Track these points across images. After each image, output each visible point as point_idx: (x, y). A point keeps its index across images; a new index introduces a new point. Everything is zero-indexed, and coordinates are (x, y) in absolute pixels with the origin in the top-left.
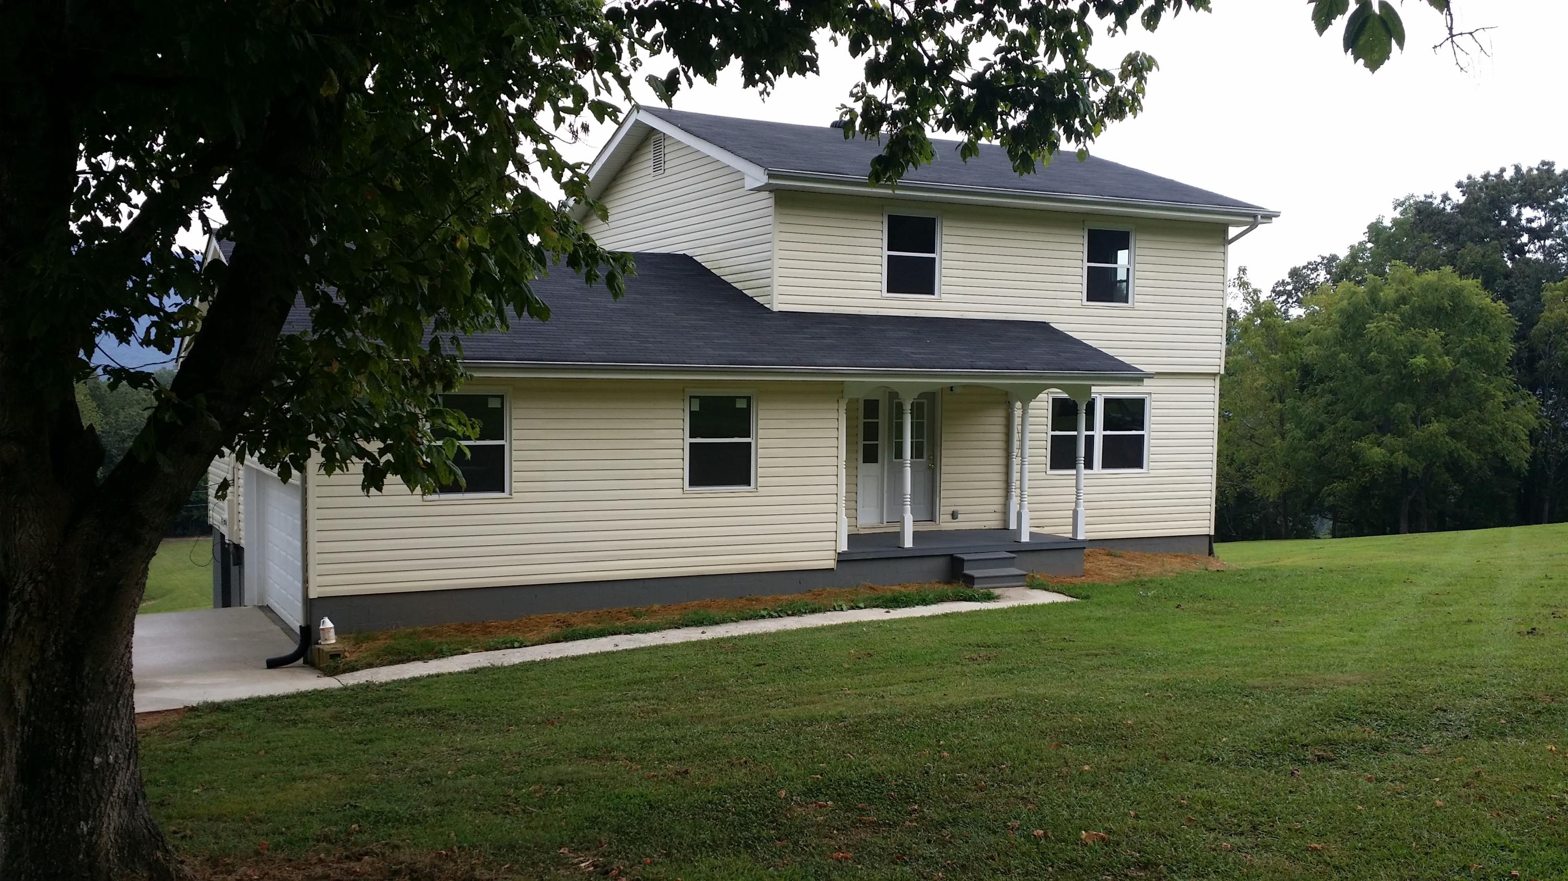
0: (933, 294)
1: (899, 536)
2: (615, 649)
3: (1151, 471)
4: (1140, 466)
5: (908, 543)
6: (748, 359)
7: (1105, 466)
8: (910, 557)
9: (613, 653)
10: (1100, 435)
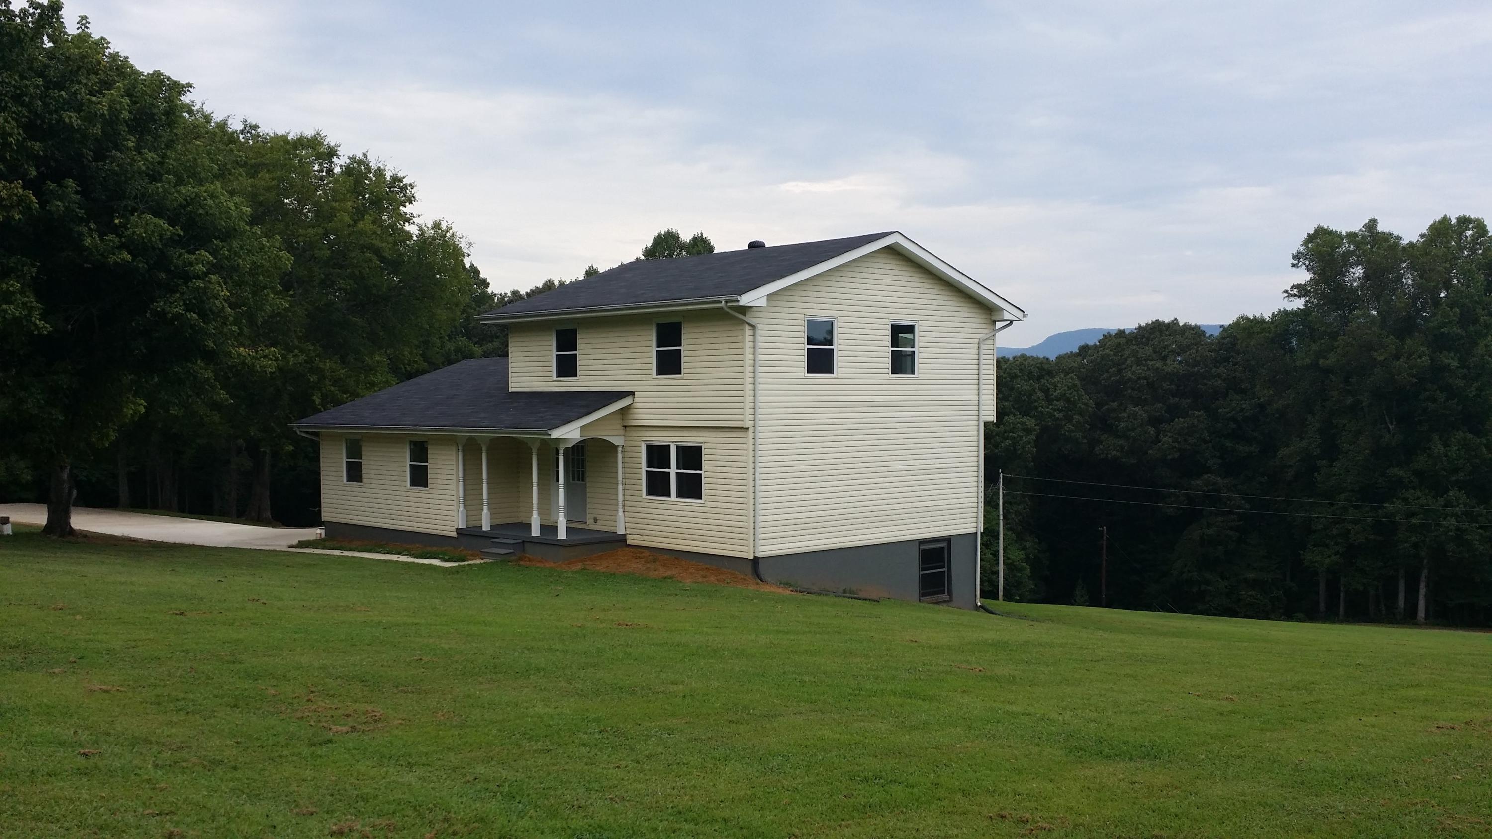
0: (577, 376)
3: (706, 502)
4: (701, 498)
7: (679, 496)
10: (674, 472)
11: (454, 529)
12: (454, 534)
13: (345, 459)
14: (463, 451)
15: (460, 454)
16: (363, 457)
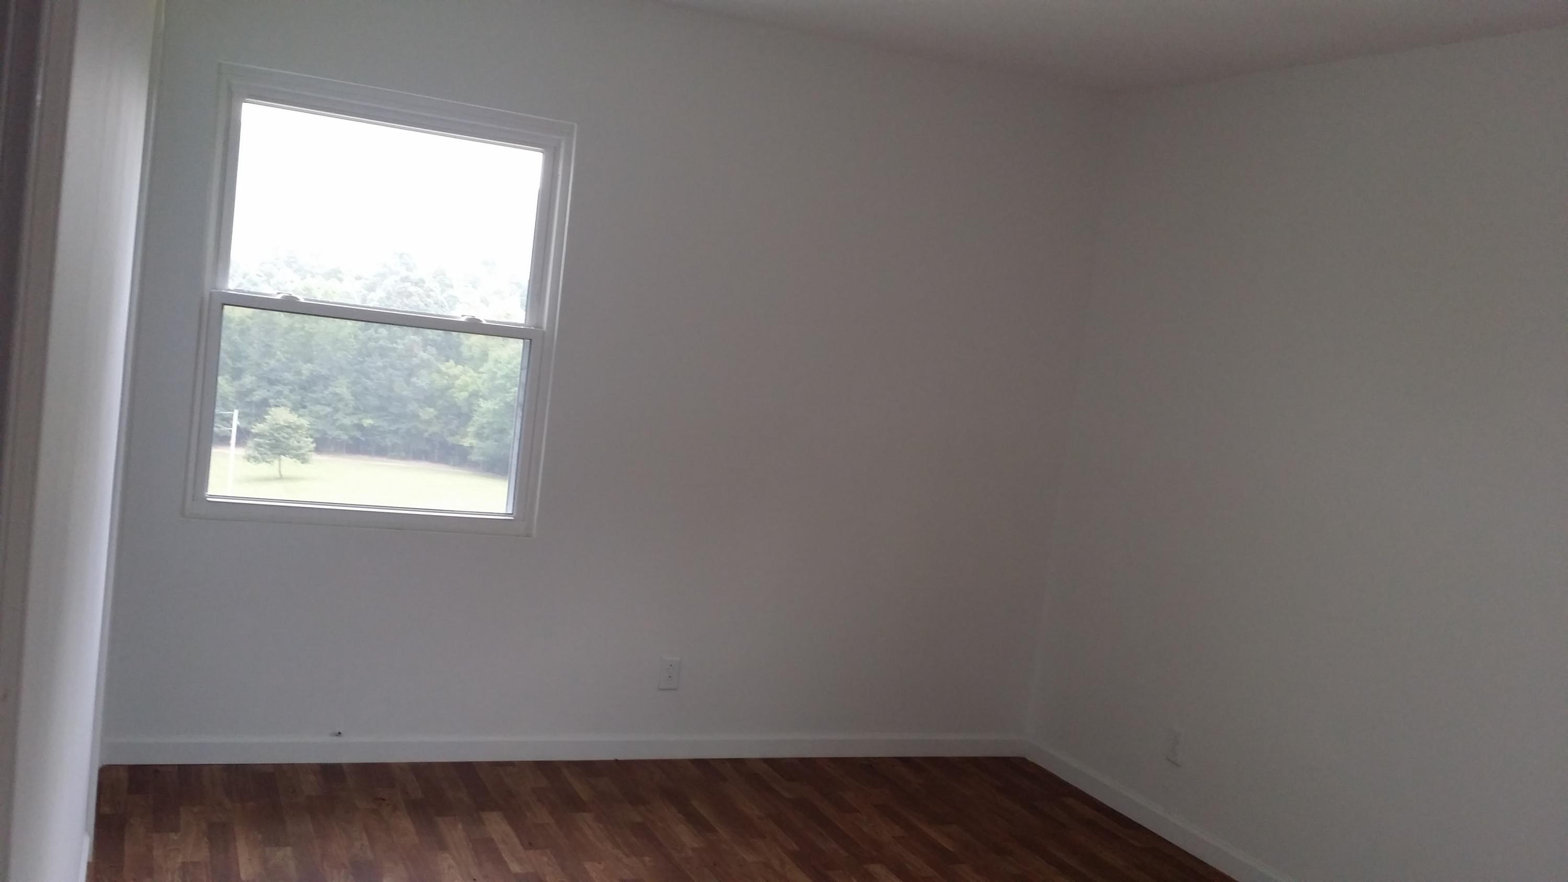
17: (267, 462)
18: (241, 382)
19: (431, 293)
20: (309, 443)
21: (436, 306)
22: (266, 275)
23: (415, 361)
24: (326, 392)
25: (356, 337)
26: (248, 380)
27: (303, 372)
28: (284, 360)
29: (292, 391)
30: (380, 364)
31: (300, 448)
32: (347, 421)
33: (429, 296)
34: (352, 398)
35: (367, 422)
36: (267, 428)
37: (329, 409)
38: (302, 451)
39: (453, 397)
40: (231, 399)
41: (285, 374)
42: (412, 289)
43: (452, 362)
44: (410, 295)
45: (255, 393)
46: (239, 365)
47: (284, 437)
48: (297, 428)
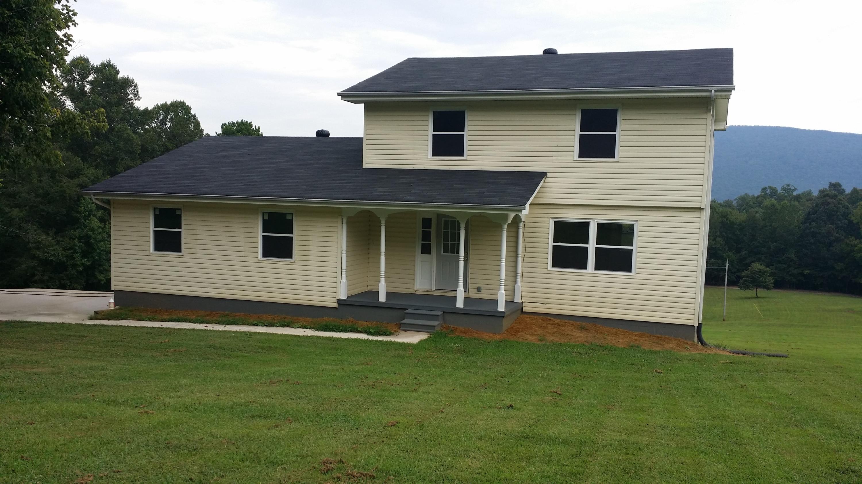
0: (463, 156)
1: (376, 294)
2: (161, 327)
3: (637, 275)
4: (630, 270)
5: (382, 298)
6: (278, 194)
7: (597, 267)
8: (382, 307)
9: (160, 328)
10: (593, 247)
11: (335, 300)
12: (335, 305)
13: (152, 228)
14: (348, 223)
15: (345, 227)
16: (183, 226)
17: (750, 289)
18: (741, 254)
19: (840, 202)
20: (770, 280)
21: (843, 208)
22: (758, 203)
23: (832, 238)
24: (784, 257)
25: (799, 228)
26: (744, 253)
27: (772, 247)
28: (761, 242)
29: (766, 257)
30: (812, 241)
31: (766, 282)
32: (795, 272)
33: (839, 203)
34: (798, 259)
35: (807, 272)
36: (749, 273)
37: (785, 266)
38: (767, 284)
39: (855, 257)
40: (735, 262)
41: (762, 249)
42: (830, 200)
43: (853, 238)
44: (829, 203)
45: (747, 259)
46: (740, 246)
47: (757, 277)
48: (764, 272)
